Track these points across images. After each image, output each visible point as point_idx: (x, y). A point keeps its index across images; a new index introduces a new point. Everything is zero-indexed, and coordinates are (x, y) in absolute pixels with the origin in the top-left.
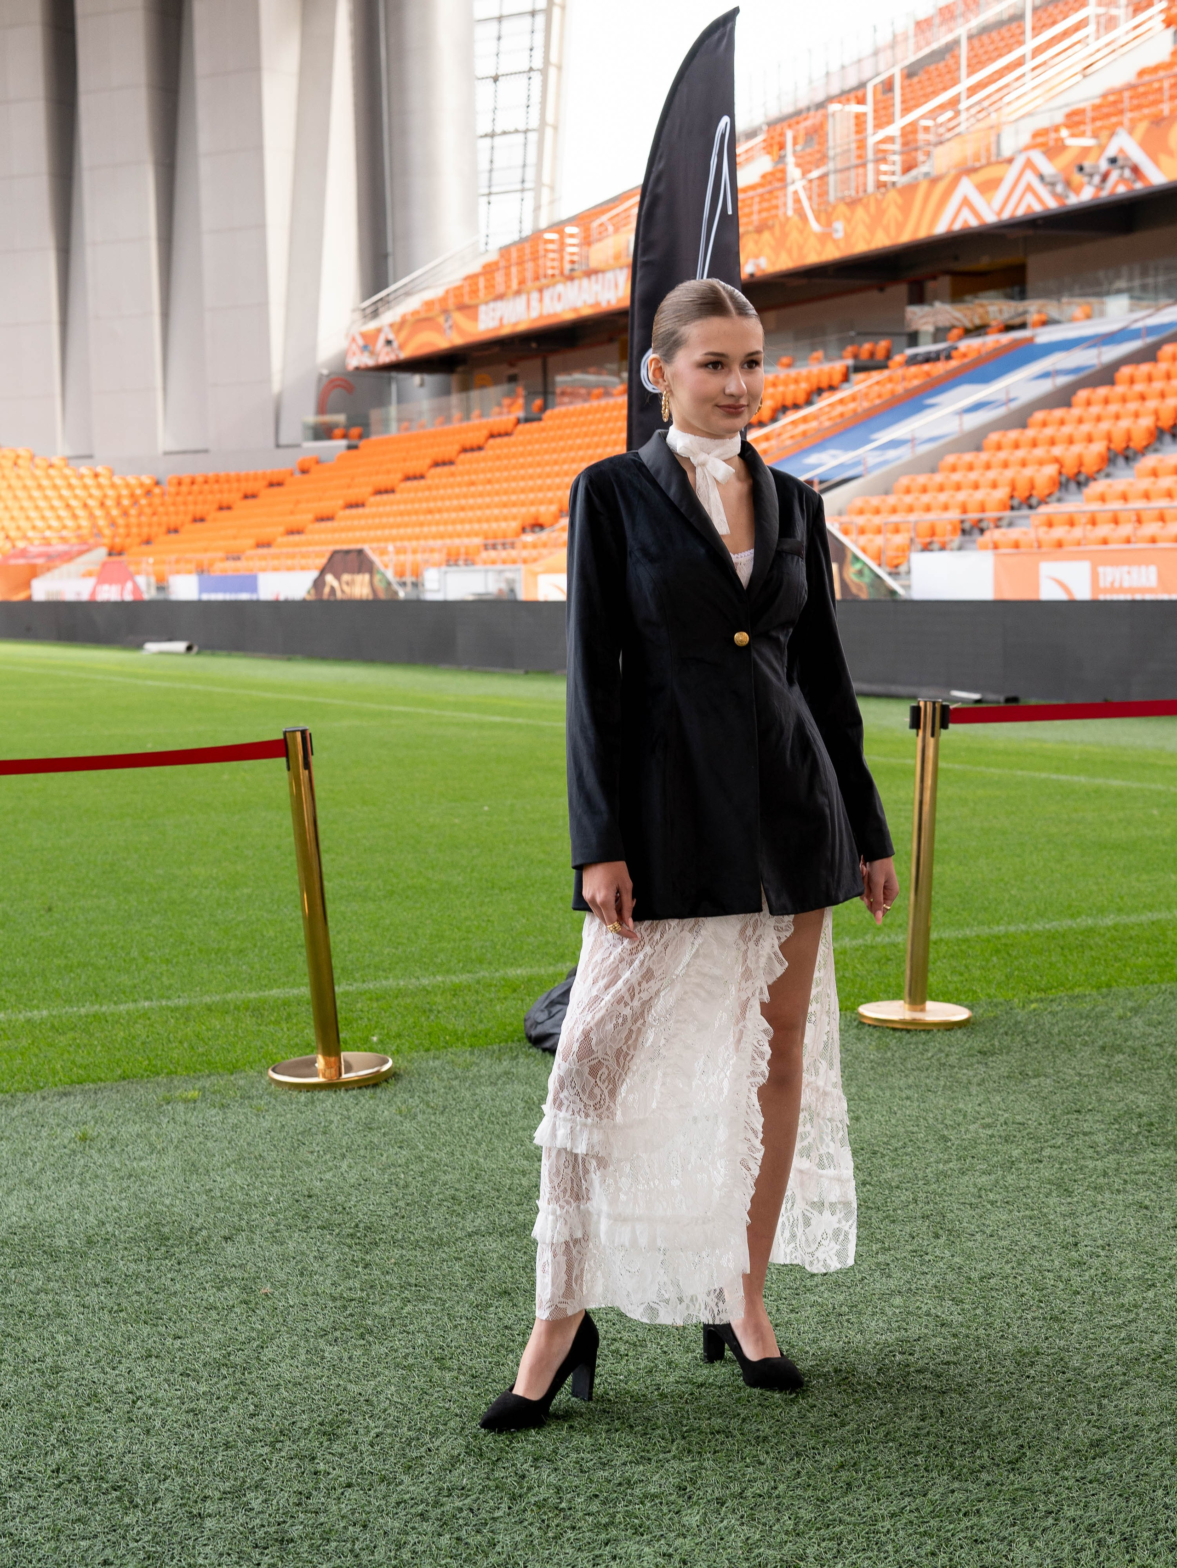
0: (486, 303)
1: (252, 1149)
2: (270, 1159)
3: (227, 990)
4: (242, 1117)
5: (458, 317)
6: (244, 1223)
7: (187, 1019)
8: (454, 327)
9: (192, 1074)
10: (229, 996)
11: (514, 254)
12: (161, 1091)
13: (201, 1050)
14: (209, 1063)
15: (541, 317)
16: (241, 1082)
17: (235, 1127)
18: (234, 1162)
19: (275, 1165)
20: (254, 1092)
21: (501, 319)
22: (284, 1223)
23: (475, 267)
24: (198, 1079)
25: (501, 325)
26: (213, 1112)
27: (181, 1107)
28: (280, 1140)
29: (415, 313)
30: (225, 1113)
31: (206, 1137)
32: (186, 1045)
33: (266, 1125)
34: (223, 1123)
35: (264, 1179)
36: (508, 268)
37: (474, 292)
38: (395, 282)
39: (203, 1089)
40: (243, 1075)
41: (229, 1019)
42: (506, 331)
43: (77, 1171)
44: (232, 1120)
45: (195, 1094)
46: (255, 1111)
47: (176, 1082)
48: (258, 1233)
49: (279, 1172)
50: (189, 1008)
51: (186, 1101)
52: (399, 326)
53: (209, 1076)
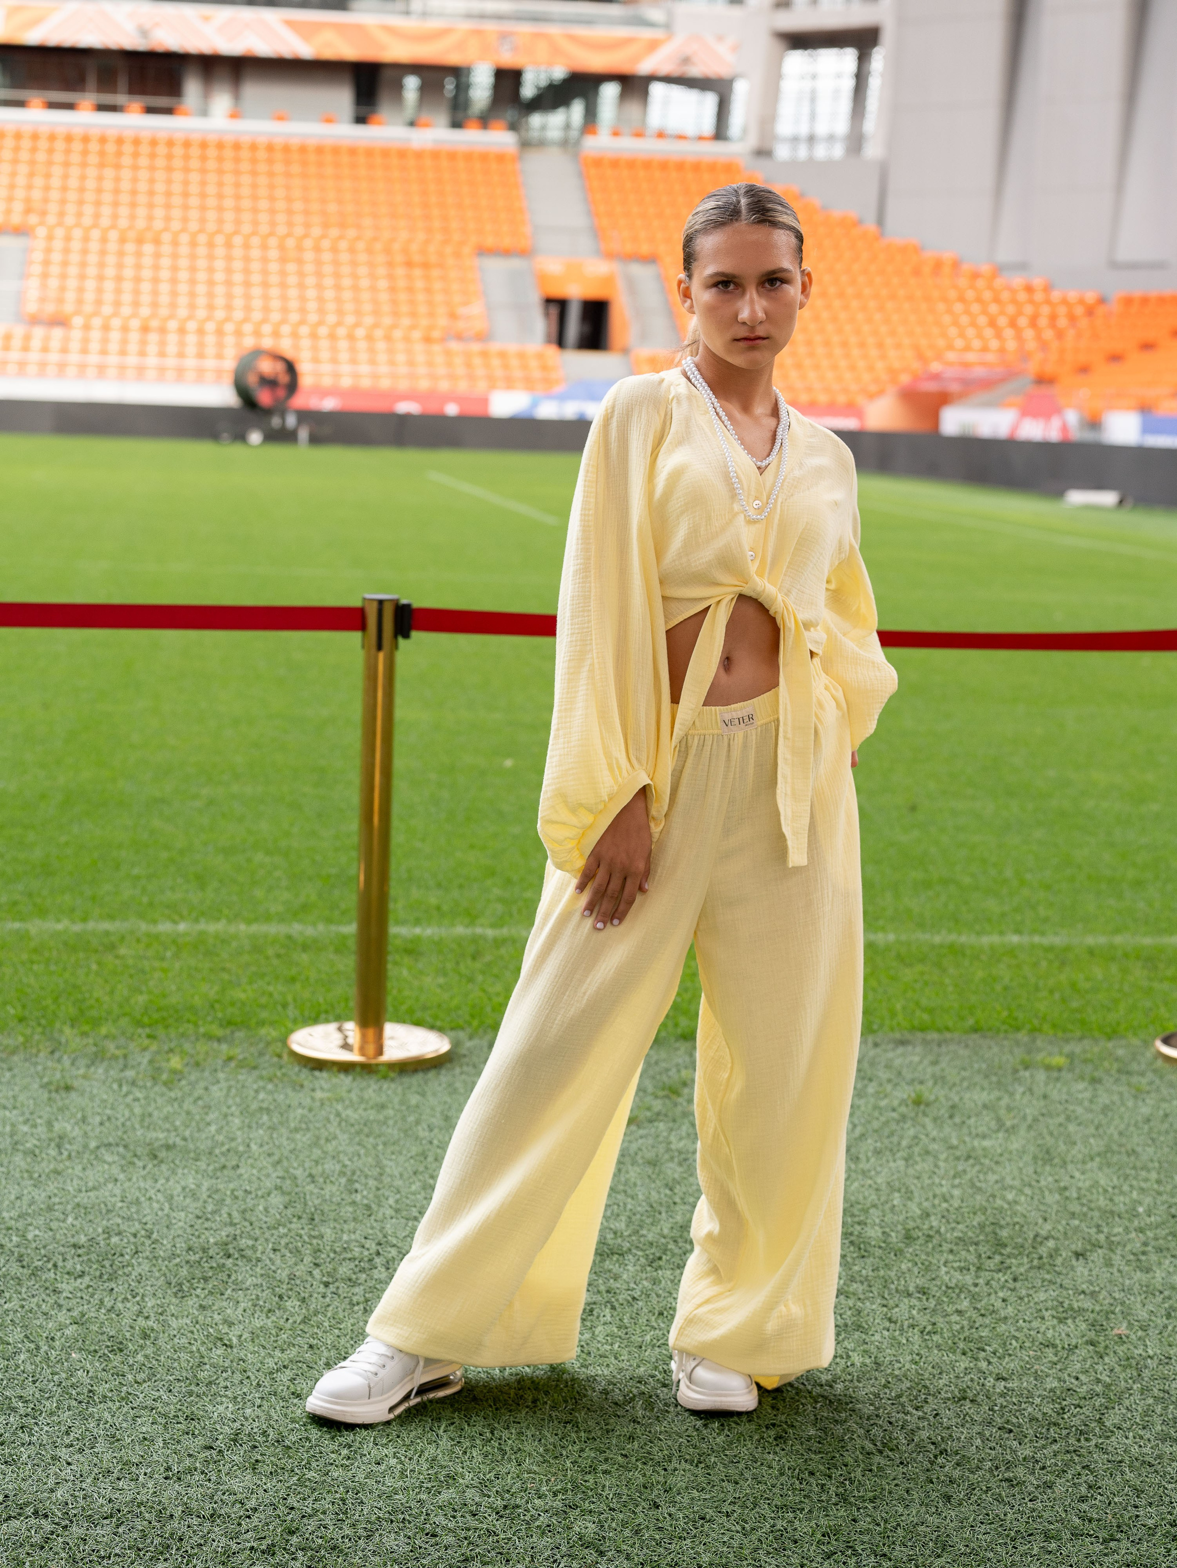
1: (1124, 1140)
2: (1144, 1157)
3: (1117, 931)
4: (1116, 1098)
6: (1102, 1237)
7: (1063, 963)
9: (1060, 1034)
10: (1118, 940)
12: (1019, 1053)
13: (1075, 1005)
14: (1083, 1023)
16: (1120, 1052)
17: (1105, 1109)
18: (1099, 1154)
19: (1150, 1165)
20: (1134, 1067)
22: (1153, 1243)
24: (1067, 1041)
26: (1081, 1086)
27: (1041, 1076)
28: (1159, 1133)
30: (1095, 1090)
31: (1068, 1119)
32: (1057, 996)
33: (1145, 1110)
34: (1091, 1101)
35: (1134, 1183)
39: (1071, 1056)
40: (1123, 1042)
41: (1114, 968)
43: (904, 1143)
44: (1104, 1099)
45: (1059, 1060)
46: (1133, 1092)
47: (1039, 1043)
48: (1119, 1252)
49: (1154, 1175)
50: (1068, 949)
51: (1048, 1068)
53: (1081, 1039)
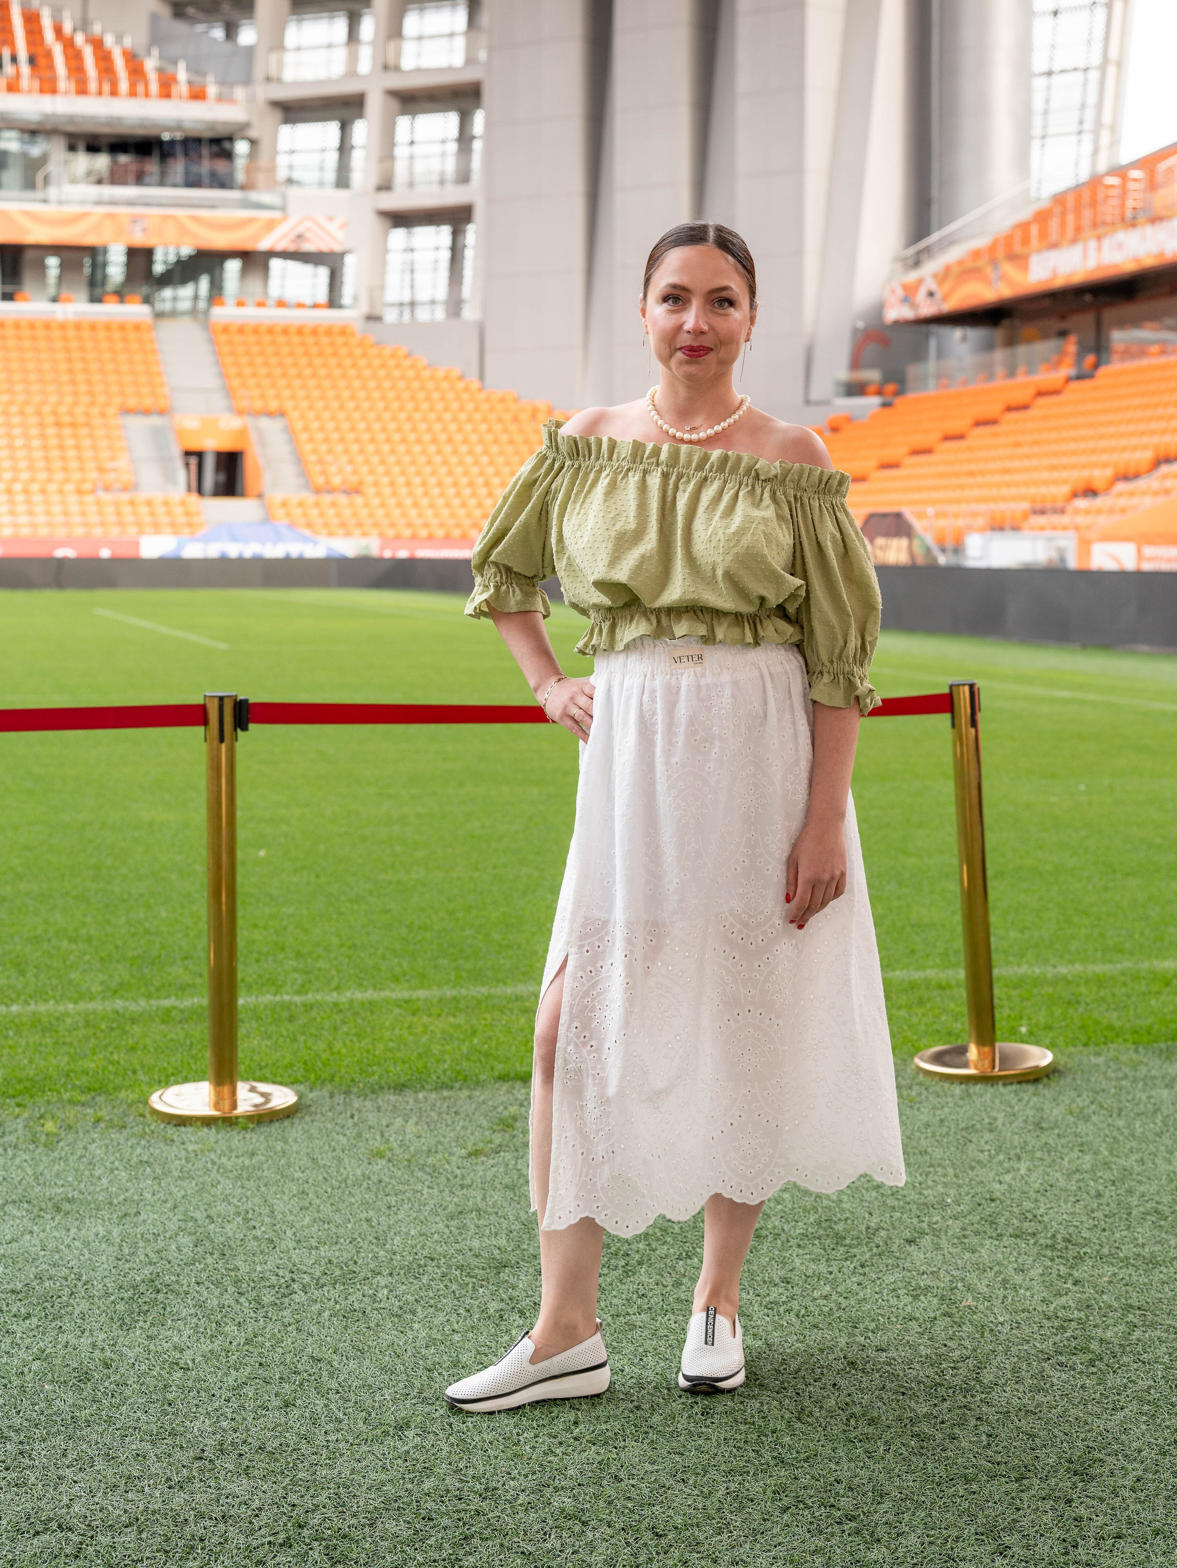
0: (1039, 251)
5: (1008, 268)
8: (1003, 277)
11: (1071, 202)
15: (1099, 268)
21: (1054, 271)
23: (1025, 214)
25: (1054, 276)
29: (960, 262)
36: (1063, 214)
37: (1026, 240)
38: (940, 227)
42: (1059, 282)
52: (943, 276)
